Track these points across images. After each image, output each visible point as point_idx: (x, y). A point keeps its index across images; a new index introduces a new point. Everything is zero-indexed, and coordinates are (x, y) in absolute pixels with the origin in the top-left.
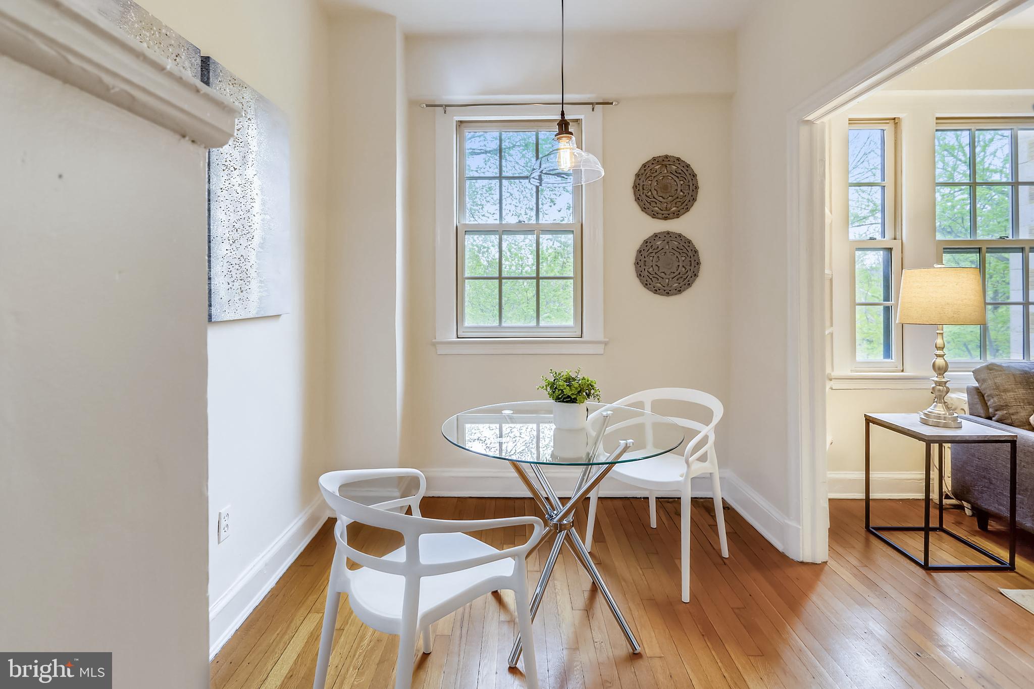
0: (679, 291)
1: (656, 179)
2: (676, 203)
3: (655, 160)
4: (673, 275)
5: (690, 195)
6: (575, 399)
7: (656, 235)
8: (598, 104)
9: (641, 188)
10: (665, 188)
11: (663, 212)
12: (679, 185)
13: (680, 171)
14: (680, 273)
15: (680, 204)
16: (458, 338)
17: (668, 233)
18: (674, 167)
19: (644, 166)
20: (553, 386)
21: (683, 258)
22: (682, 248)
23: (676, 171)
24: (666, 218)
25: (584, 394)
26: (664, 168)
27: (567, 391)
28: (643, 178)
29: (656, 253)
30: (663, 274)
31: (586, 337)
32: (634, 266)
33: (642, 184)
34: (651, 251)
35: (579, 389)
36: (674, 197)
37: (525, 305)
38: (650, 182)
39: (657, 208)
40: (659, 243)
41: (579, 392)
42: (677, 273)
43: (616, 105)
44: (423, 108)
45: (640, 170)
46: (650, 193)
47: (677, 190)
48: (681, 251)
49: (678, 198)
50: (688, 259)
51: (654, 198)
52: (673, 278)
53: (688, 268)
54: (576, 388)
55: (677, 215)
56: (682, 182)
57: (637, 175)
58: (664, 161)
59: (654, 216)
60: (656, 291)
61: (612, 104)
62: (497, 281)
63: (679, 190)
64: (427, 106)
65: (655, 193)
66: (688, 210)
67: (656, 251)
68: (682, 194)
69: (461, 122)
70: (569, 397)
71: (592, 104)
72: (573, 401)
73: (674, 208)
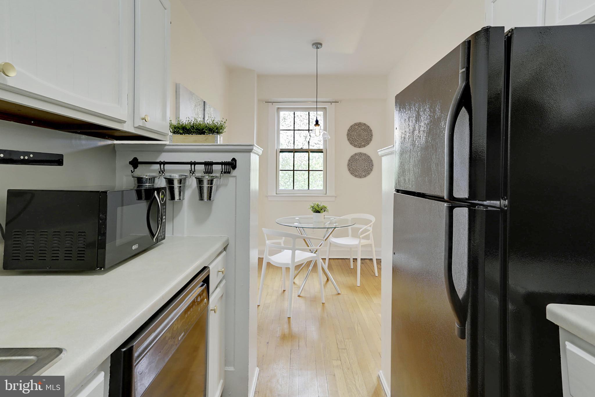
0: (365, 176)
1: (356, 132)
2: (364, 141)
3: (356, 124)
4: (362, 170)
5: (369, 138)
6: (320, 211)
7: (356, 154)
8: (333, 102)
9: (350, 135)
10: (360, 135)
11: (359, 145)
12: (365, 134)
13: (365, 129)
14: (365, 169)
15: (365, 142)
16: (276, 194)
17: (361, 153)
18: (364, 127)
19: (351, 126)
20: (313, 207)
21: (367, 163)
22: (366, 159)
23: (364, 129)
24: (360, 147)
25: (323, 210)
26: (359, 127)
27: (317, 209)
28: (351, 131)
29: (356, 161)
30: (359, 169)
31: (328, 194)
32: (347, 166)
33: (350, 134)
34: (354, 160)
35: (321, 208)
36: (363, 139)
37: (303, 182)
38: (353, 133)
39: (356, 143)
40: (357, 157)
41: (321, 209)
42: (364, 169)
43: (340, 103)
44: (264, 103)
45: (350, 128)
46: (353, 137)
47: (364, 136)
48: (366, 160)
49: (364, 139)
50: (369, 163)
51: (355, 139)
52: (362, 171)
53: (368, 167)
54: (320, 208)
55: (364, 146)
56: (366, 133)
57: (349, 130)
58: (359, 125)
59: (355, 146)
60: (356, 176)
61: (338, 102)
62: (292, 171)
63: (365, 136)
64: (266, 102)
65: (355, 137)
66: (368, 144)
67: (356, 160)
68: (366, 138)
69: (279, 108)
70: (318, 211)
71: (330, 102)
72: (319, 212)
73: (363, 143)
